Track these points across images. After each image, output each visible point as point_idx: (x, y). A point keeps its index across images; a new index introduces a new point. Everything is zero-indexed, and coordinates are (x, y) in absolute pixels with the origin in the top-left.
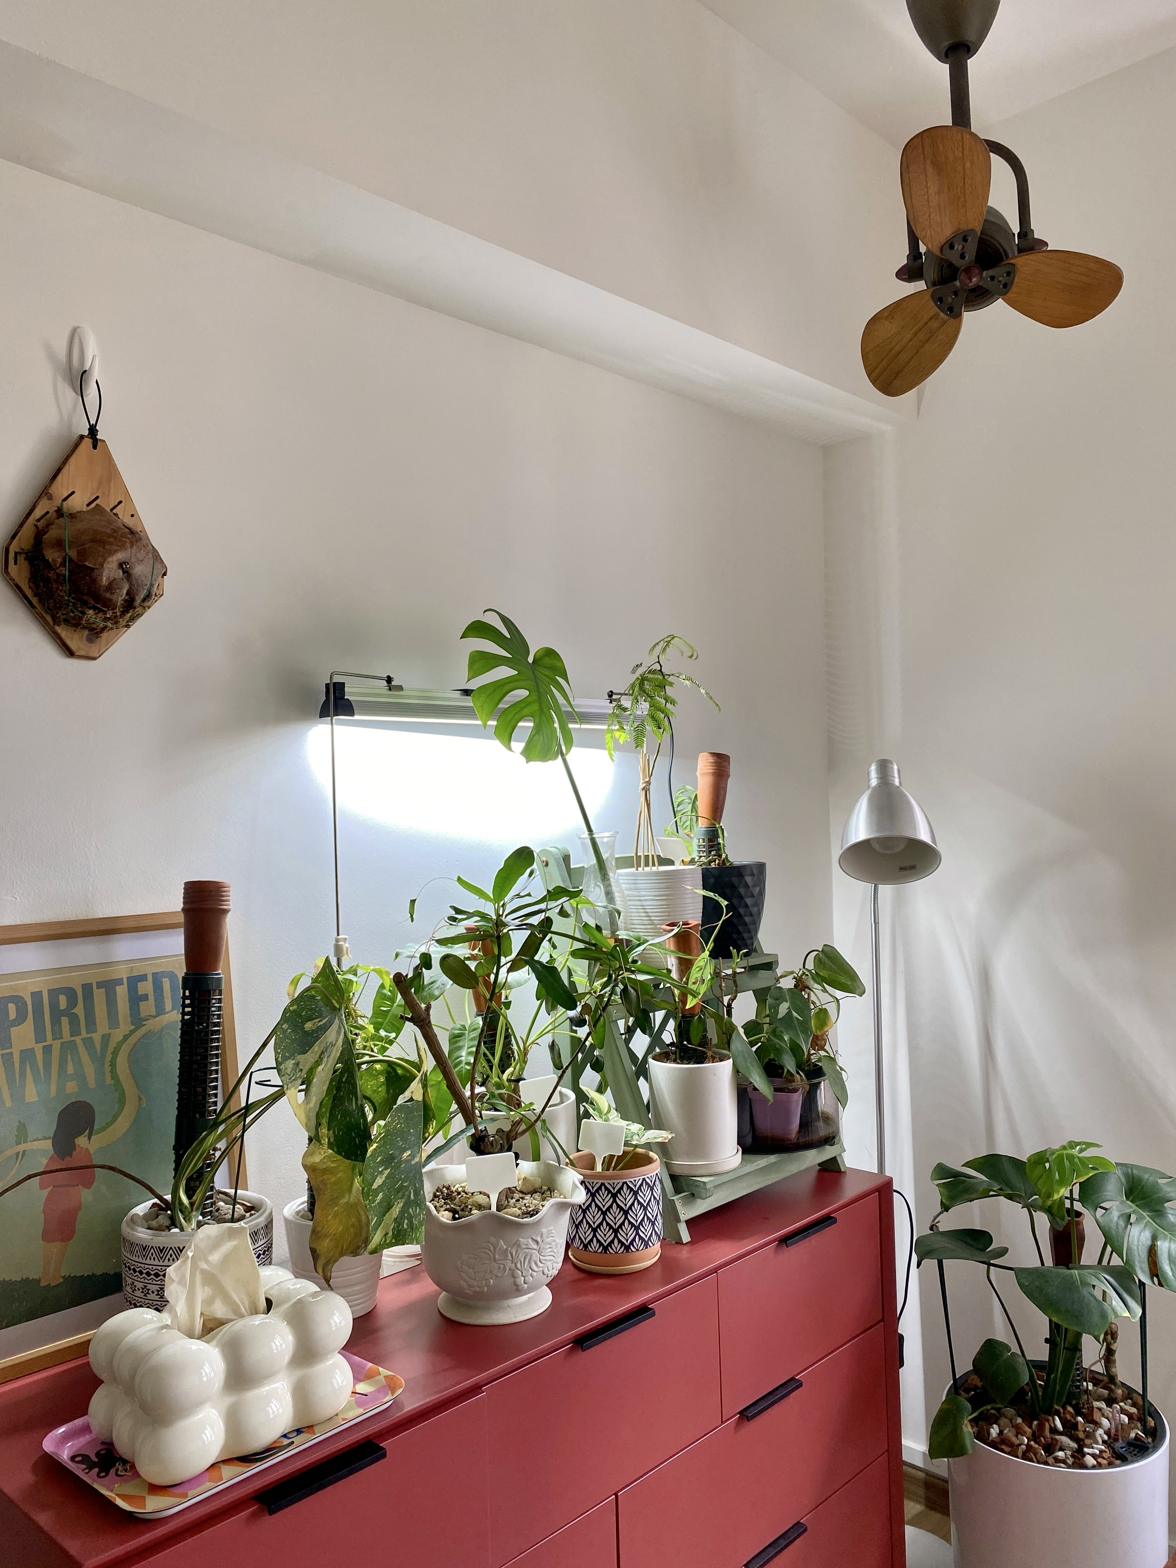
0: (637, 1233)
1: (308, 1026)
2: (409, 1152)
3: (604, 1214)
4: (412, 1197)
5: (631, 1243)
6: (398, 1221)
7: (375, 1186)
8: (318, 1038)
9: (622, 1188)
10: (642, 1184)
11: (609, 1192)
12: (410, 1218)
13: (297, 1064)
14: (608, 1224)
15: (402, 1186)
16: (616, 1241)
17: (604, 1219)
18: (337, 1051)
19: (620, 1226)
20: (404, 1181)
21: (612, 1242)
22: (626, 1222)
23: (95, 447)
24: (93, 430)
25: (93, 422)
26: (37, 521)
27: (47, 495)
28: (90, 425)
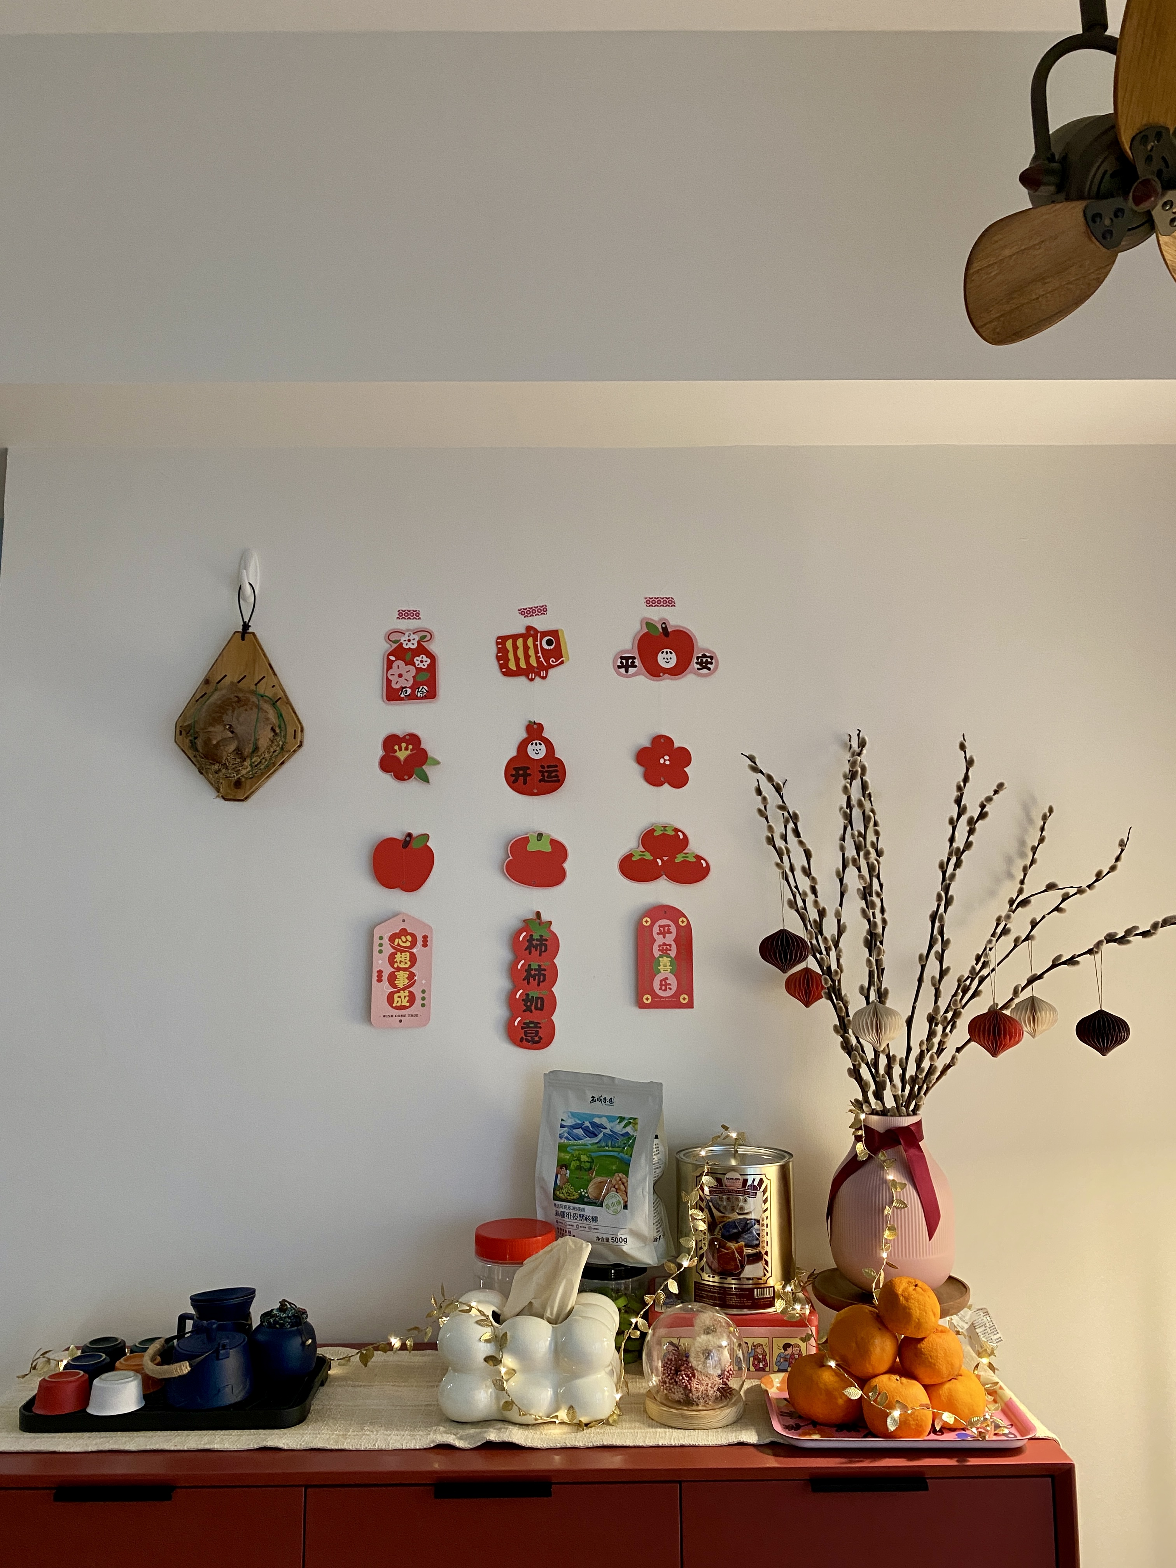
23: (243, 639)
24: (246, 626)
25: (246, 620)
26: (197, 701)
27: (207, 682)
28: (244, 623)
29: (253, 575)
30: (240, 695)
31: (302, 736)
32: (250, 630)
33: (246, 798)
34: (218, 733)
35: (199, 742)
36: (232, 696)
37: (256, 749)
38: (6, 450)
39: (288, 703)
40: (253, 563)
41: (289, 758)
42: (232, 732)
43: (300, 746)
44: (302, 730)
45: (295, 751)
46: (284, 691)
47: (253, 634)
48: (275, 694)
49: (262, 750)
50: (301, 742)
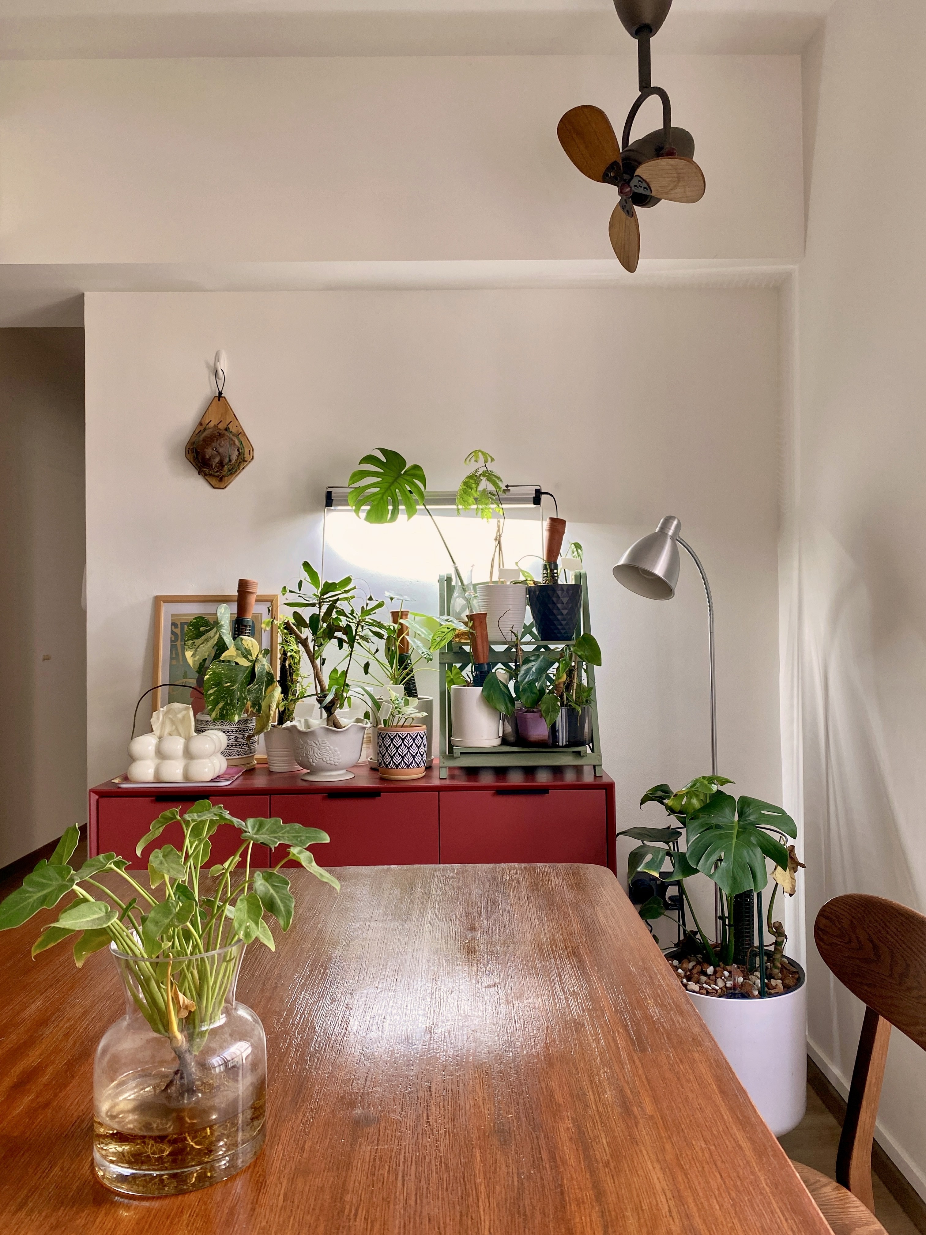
0: (414, 759)
1: (201, 629)
2: (230, 684)
3: (397, 748)
4: (229, 702)
5: (411, 764)
6: (222, 709)
7: (209, 693)
8: (204, 634)
9: (407, 736)
10: (417, 735)
11: (400, 737)
12: (227, 710)
13: (194, 643)
14: (399, 754)
15: (224, 696)
16: (403, 762)
17: (397, 751)
18: (214, 641)
19: (405, 755)
20: (225, 694)
21: (401, 762)
22: (409, 753)
23: (219, 400)
24: (220, 393)
25: (220, 390)
26: (196, 435)
27: (201, 424)
28: (219, 391)
29: (223, 365)
30: (220, 432)
31: (253, 453)
32: (223, 395)
33: (225, 487)
34: (209, 452)
35: (200, 457)
36: (216, 432)
37: (230, 461)
38: (83, 294)
39: (245, 435)
40: (222, 357)
41: (247, 465)
42: (217, 452)
43: (253, 459)
44: (253, 451)
45: (250, 462)
46: (242, 429)
47: (225, 398)
48: (238, 431)
49: (233, 461)
50: (253, 457)
